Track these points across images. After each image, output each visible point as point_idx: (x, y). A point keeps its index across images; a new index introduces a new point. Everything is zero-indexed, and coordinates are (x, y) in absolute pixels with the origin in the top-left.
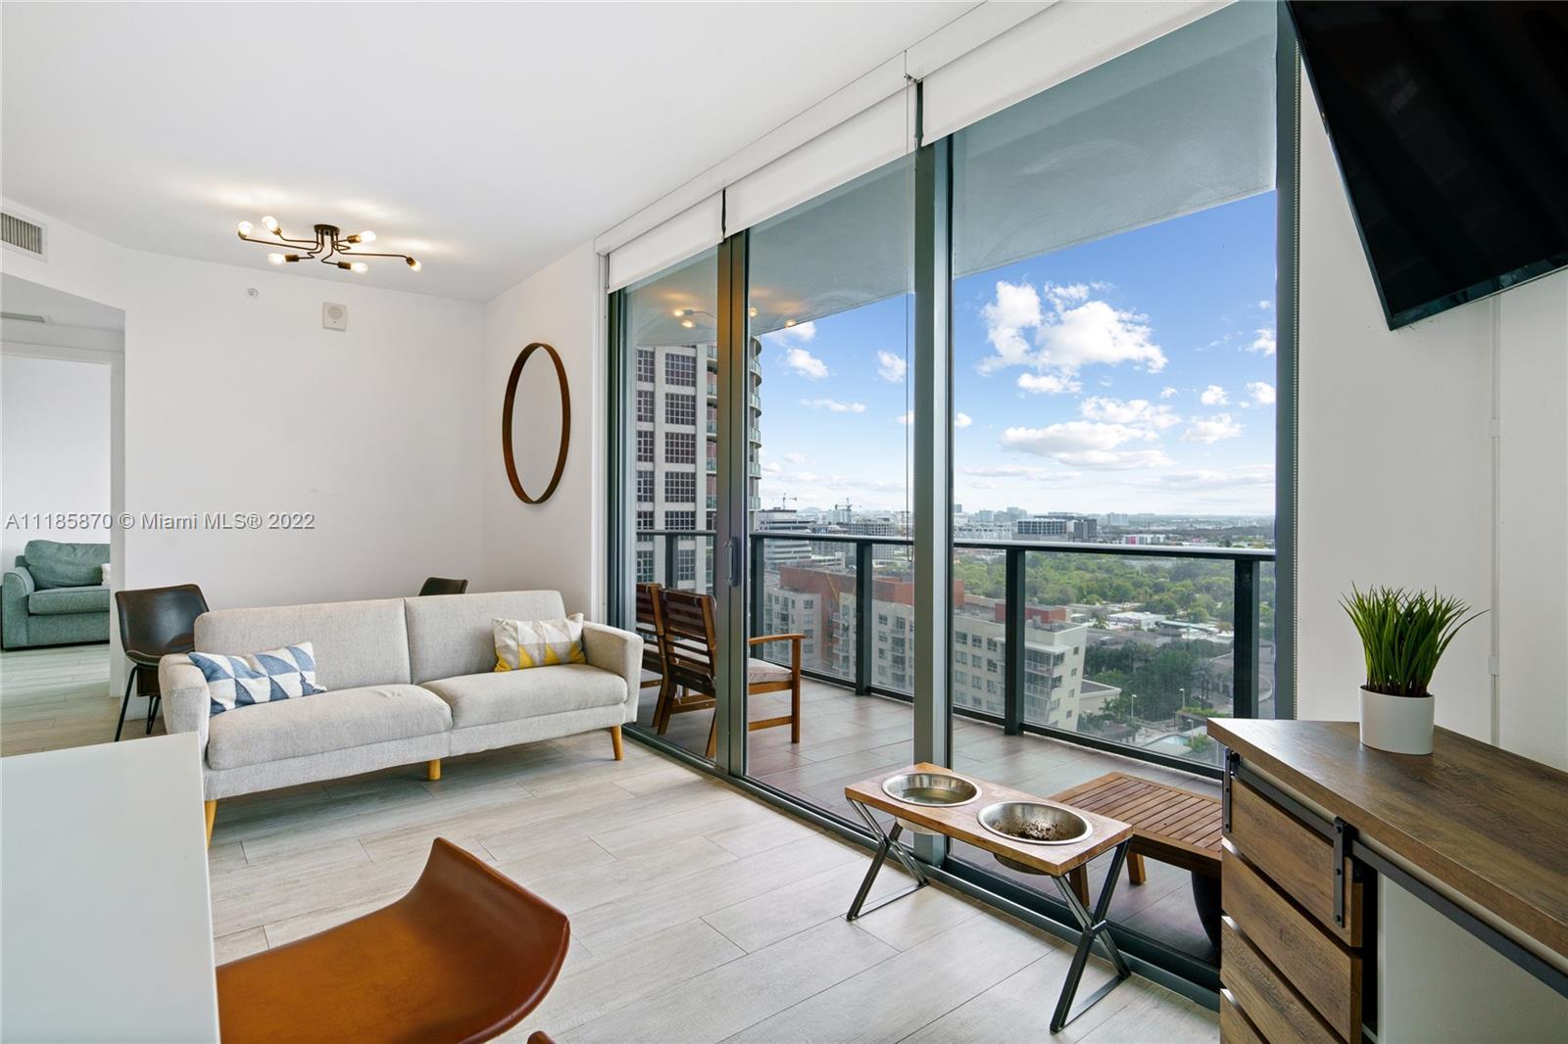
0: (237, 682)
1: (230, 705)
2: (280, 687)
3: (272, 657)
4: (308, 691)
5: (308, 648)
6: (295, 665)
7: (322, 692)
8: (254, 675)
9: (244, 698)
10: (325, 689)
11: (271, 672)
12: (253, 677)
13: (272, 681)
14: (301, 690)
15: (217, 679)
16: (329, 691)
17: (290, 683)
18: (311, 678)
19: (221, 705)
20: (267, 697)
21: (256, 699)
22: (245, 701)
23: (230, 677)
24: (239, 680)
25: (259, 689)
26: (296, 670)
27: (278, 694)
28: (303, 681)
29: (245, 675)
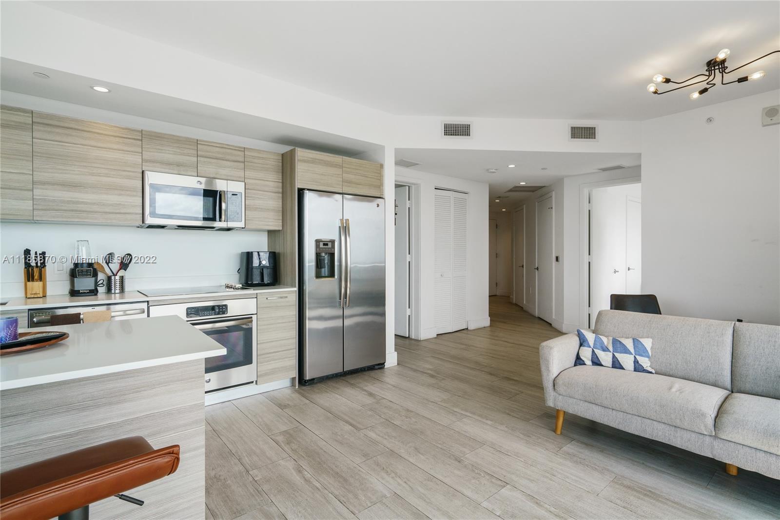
0: (593, 350)
1: (588, 362)
2: (618, 361)
3: (619, 341)
4: (638, 368)
5: (647, 343)
6: (632, 351)
7: (651, 373)
8: (605, 349)
9: (596, 361)
10: (654, 372)
11: (615, 350)
12: (604, 350)
13: (614, 356)
14: (633, 368)
15: (584, 346)
16: (656, 373)
17: (627, 361)
18: (645, 362)
19: (583, 361)
20: (610, 365)
21: (603, 363)
22: (596, 362)
23: (590, 347)
24: (594, 349)
25: (606, 358)
26: (632, 354)
27: (616, 365)
28: (636, 362)
29: (599, 348)
